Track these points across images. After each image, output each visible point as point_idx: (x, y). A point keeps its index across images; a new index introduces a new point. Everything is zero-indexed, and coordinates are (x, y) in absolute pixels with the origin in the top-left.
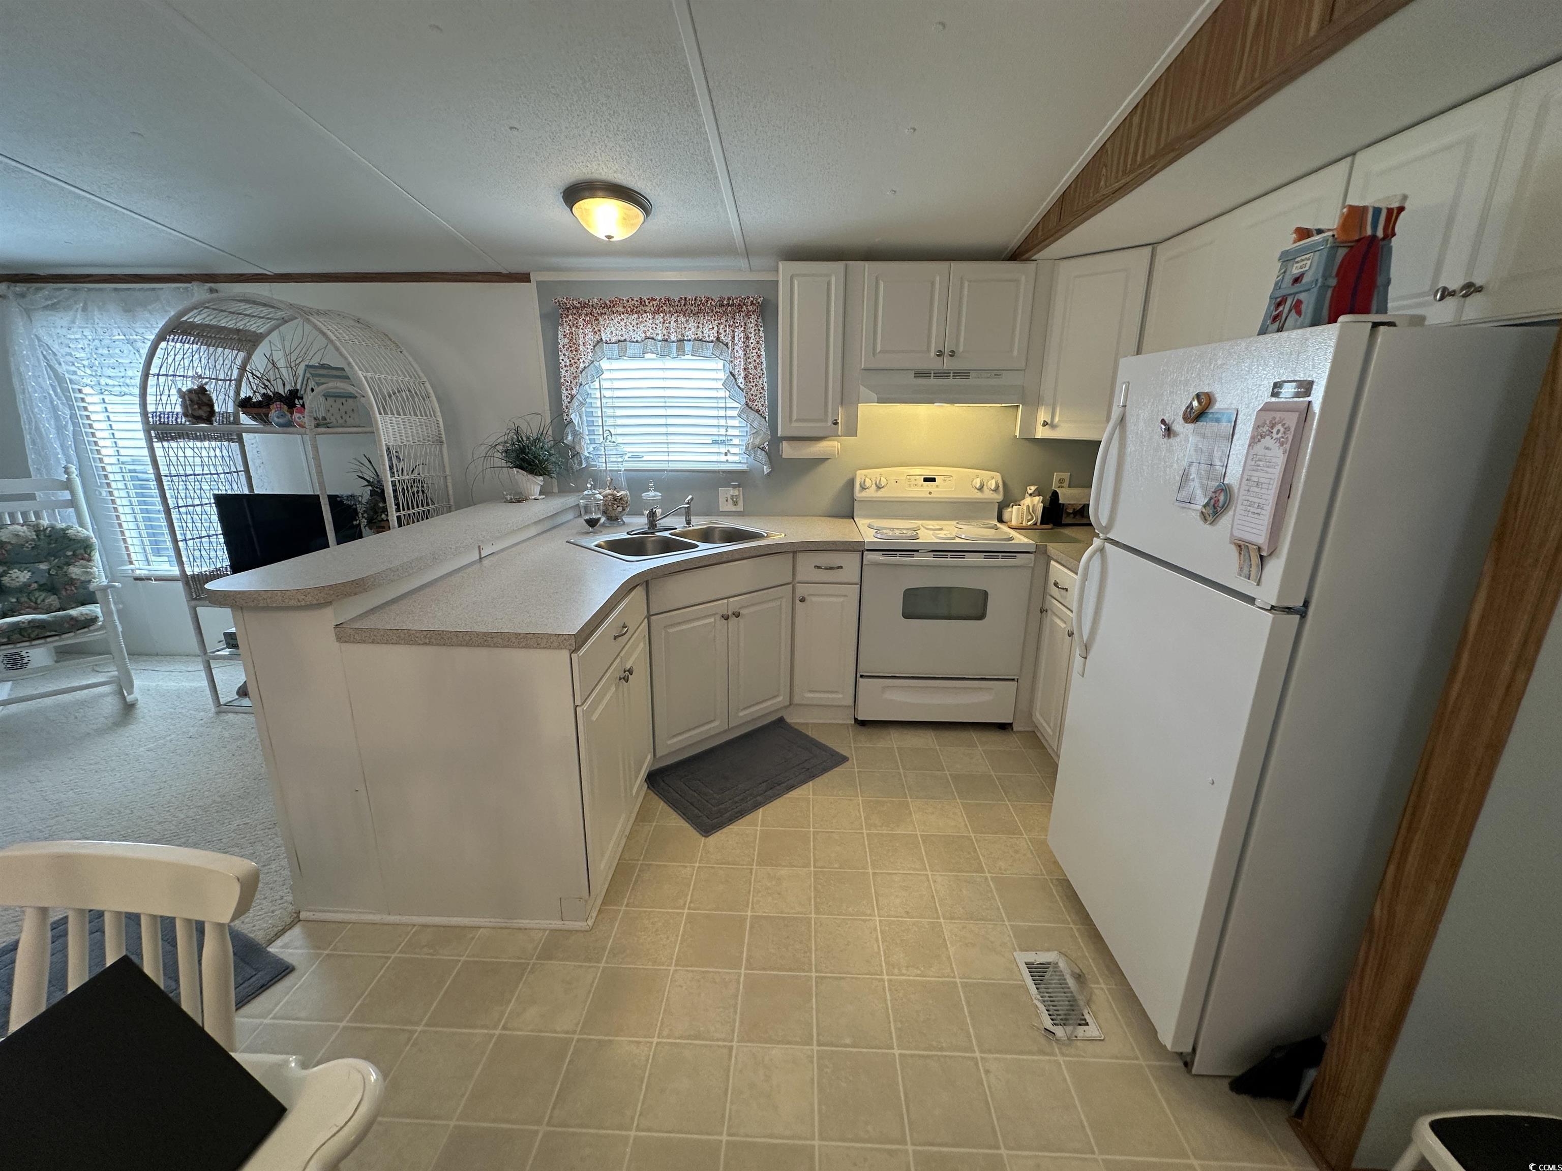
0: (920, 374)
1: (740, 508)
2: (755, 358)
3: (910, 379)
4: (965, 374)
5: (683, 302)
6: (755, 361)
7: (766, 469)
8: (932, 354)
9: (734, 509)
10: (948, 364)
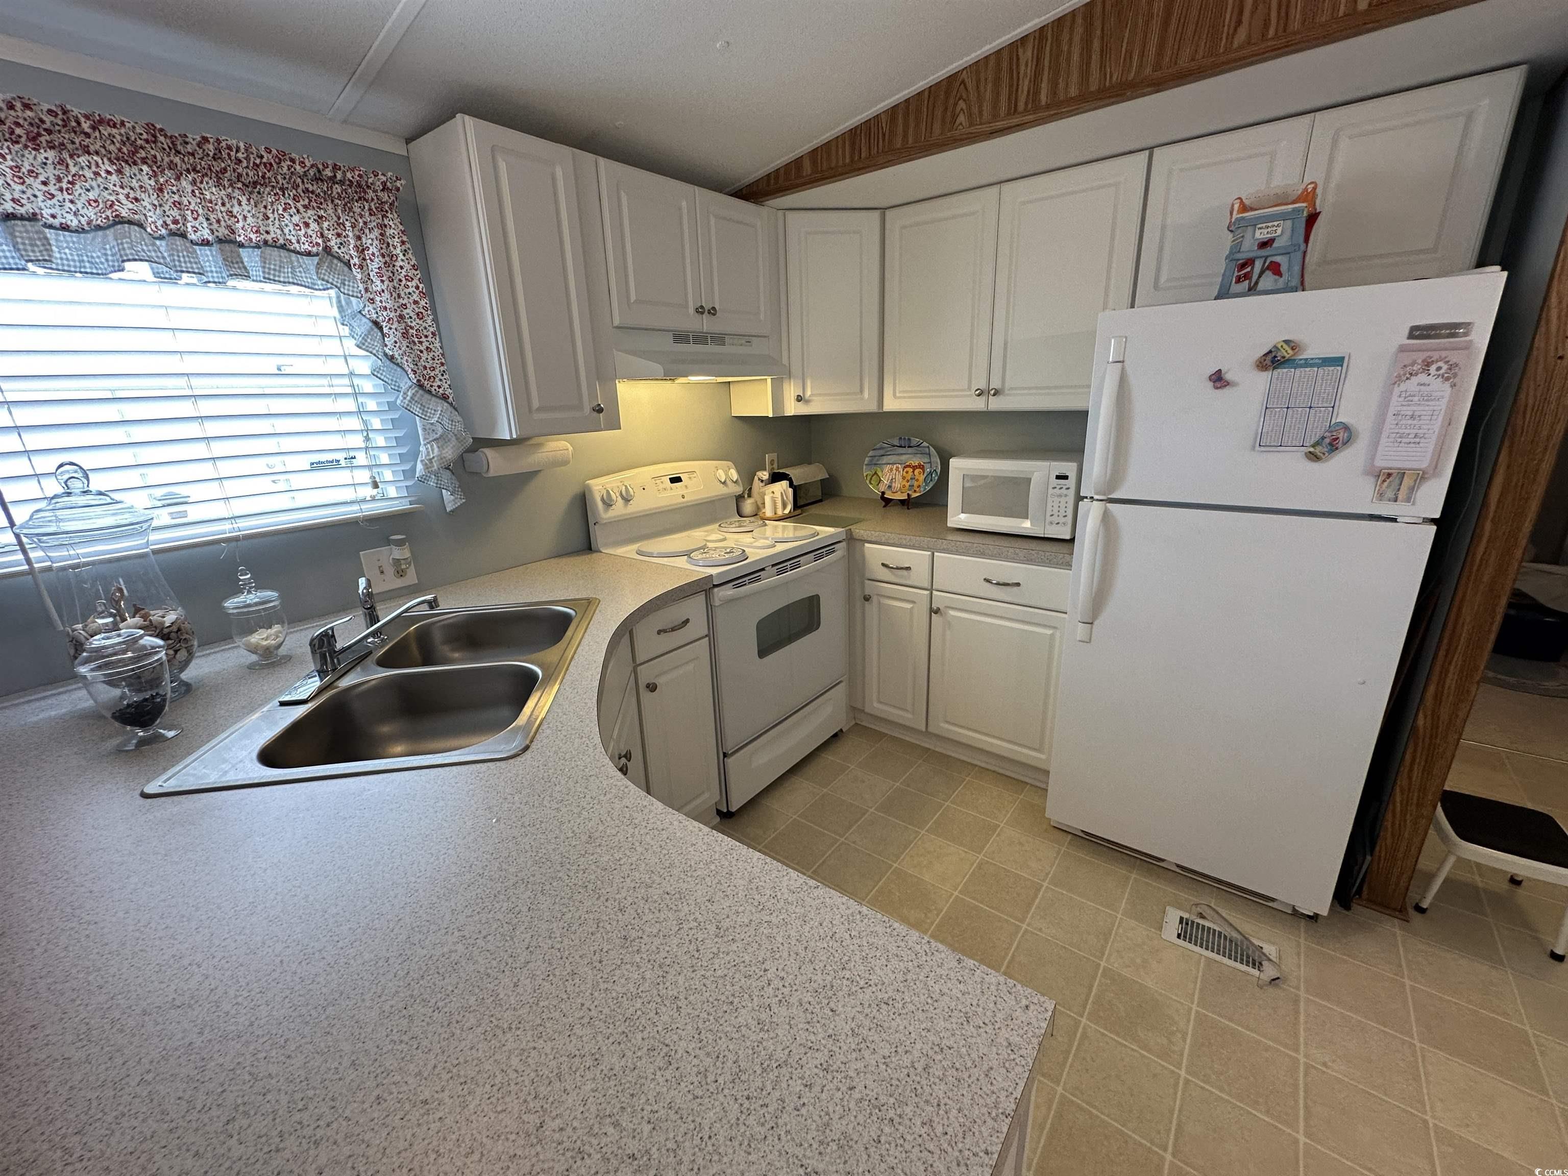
0: (680, 337)
1: (411, 578)
2: (415, 297)
3: (666, 343)
4: (719, 339)
5: (210, 148)
6: (416, 302)
7: (450, 500)
8: (691, 311)
9: (399, 583)
10: (706, 324)
